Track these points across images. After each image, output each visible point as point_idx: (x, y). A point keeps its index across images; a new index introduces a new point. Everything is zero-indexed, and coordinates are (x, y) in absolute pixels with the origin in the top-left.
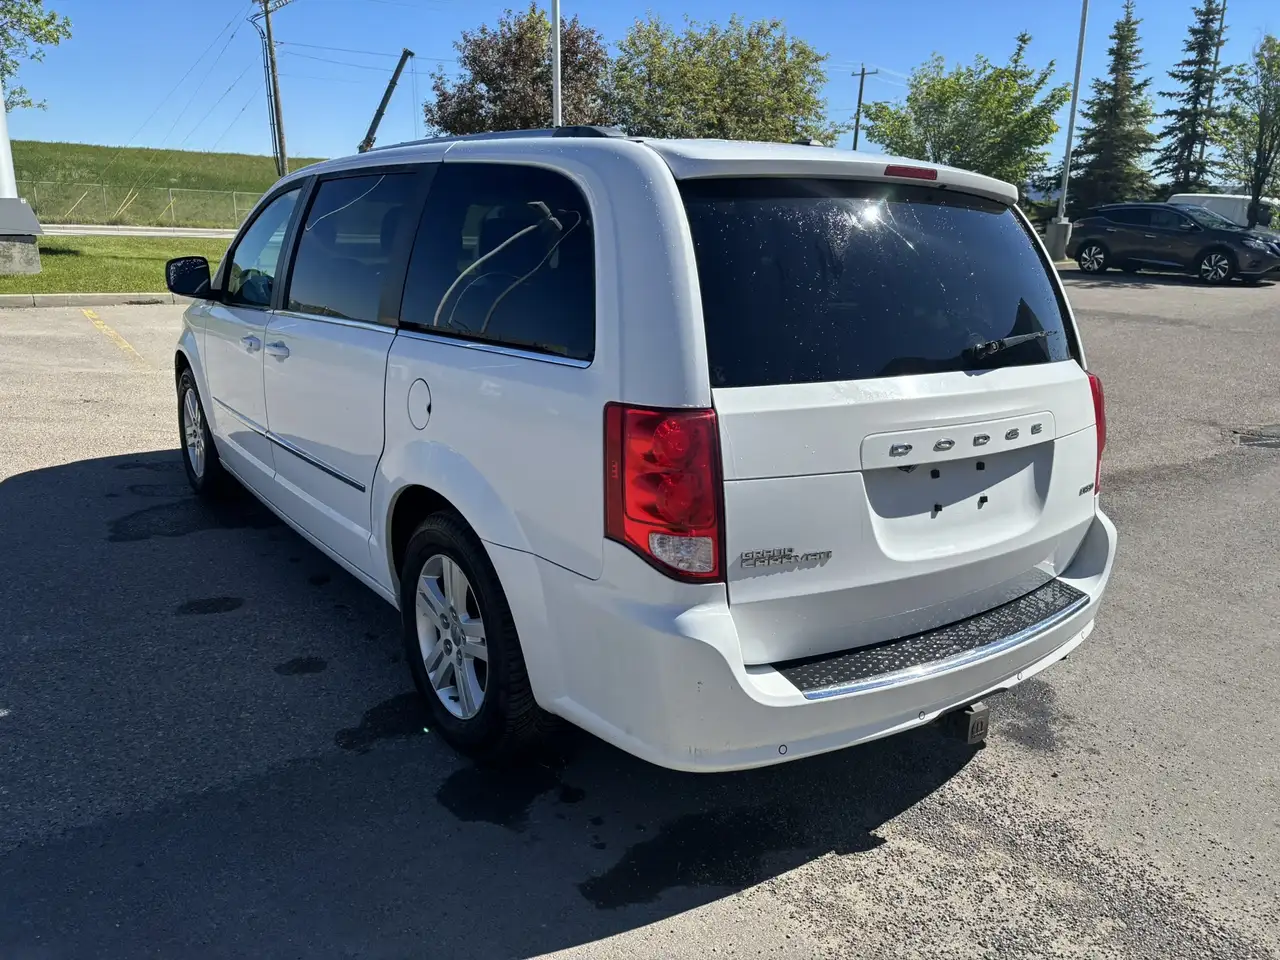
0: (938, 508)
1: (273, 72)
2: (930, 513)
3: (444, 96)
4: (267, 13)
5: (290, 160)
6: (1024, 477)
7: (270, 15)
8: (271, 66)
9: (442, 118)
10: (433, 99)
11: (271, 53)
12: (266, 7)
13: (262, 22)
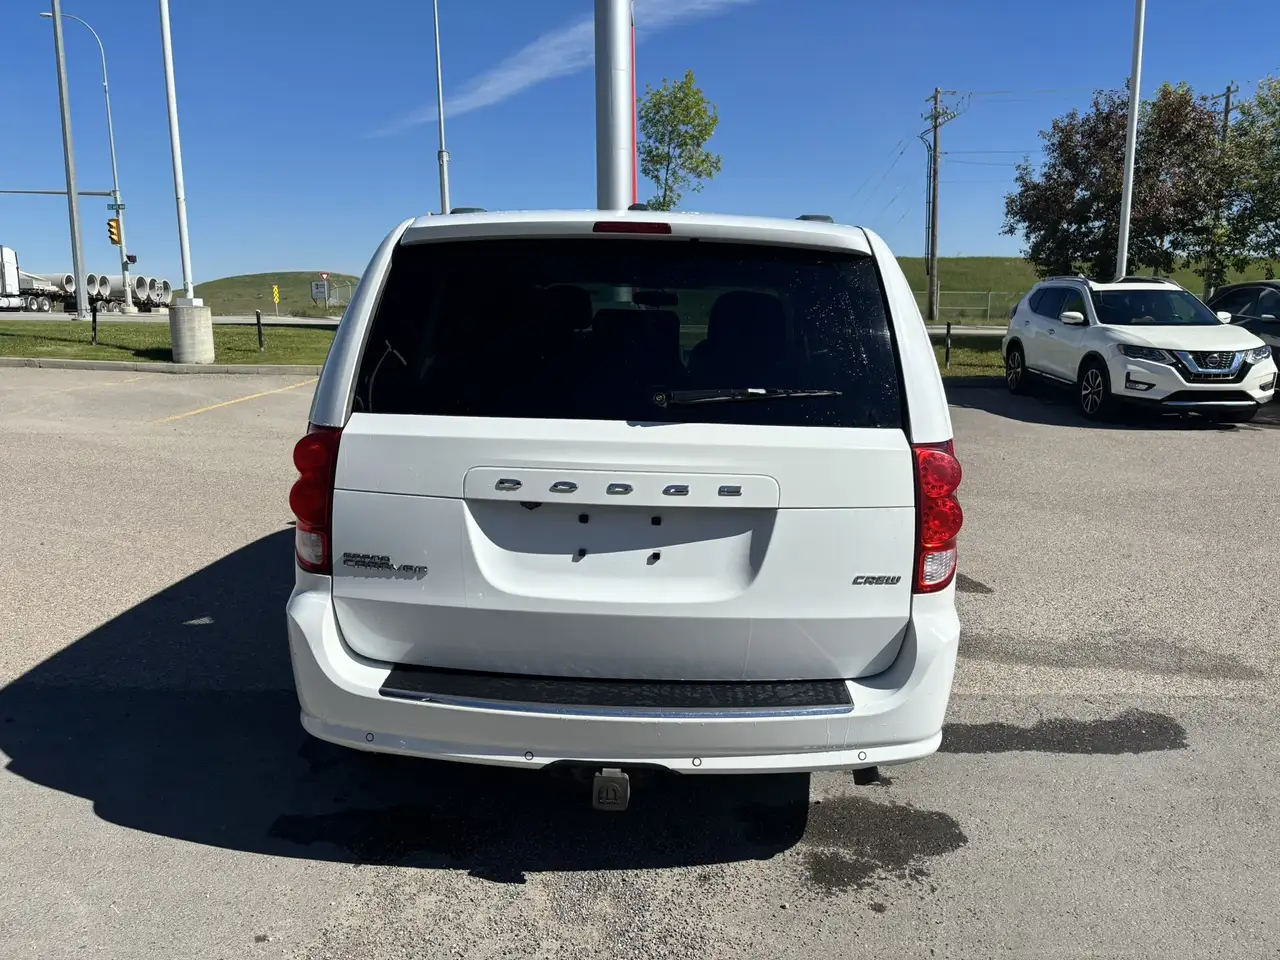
0: (582, 553)
1: (934, 180)
2: (571, 556)
3: (1027, 187)
4: (935, 127)
5: (942, 260)
6: (735, 545)
7: (938, 129)
8: (933, 175)
9: (1022, 208)
10: (1016, 189)
11: (935, 164)
12: (936, 122)
13: (930, 137)
